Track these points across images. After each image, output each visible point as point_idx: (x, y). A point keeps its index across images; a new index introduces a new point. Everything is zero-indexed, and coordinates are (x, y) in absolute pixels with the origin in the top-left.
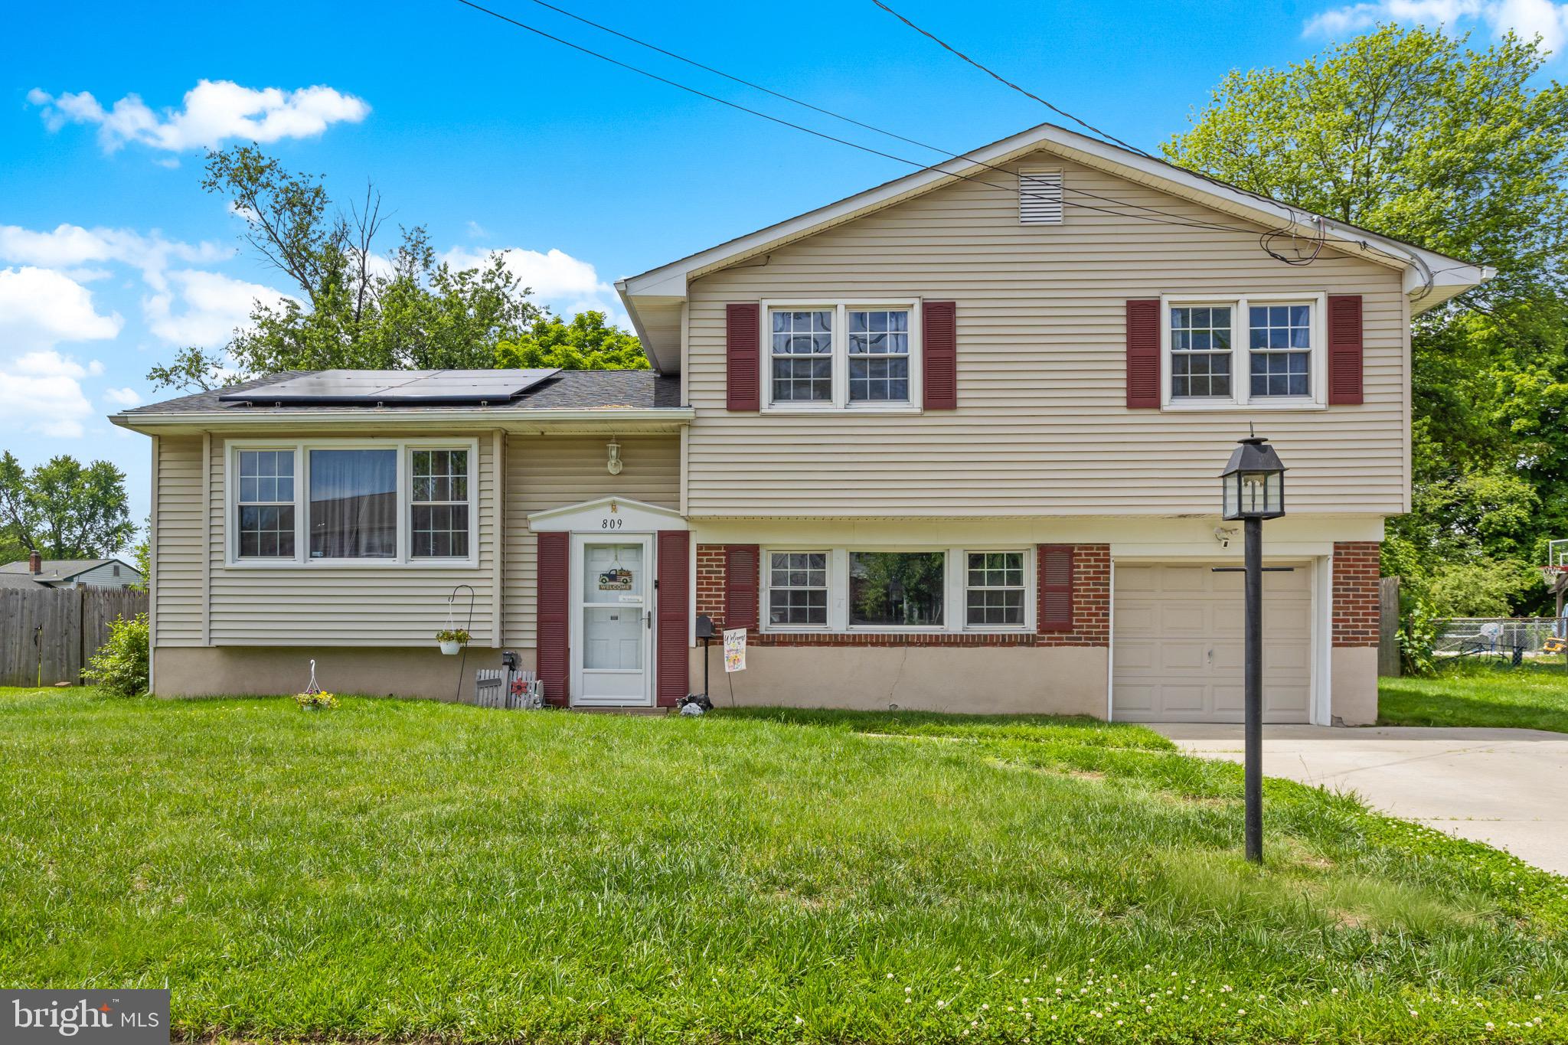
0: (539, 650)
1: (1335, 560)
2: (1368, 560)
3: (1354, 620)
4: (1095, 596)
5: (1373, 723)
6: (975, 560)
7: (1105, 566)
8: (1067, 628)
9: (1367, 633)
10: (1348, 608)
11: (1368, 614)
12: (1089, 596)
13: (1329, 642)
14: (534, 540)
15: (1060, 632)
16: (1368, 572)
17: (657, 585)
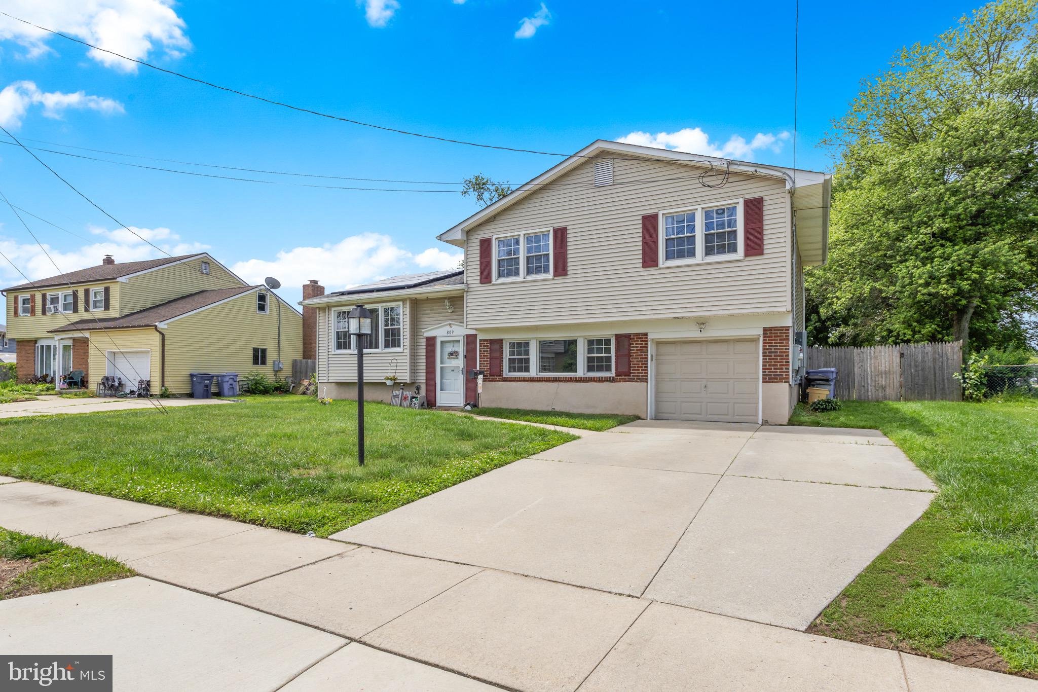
0: (427, 383)
1: (764, 337)
2: (783, 336)
3: (774, 369)
4: (641, 358)
5: (786, 424)
6: (591, 342)
7: (645, 344)
8: (629, 374)
9: (782, 375)
10: (771, 362)
11: (783, 365)
12: (638, 358)
13: (761, 380)
14: (425, 340)
15: (625, 375)
16: (783, 343)
17: (466, 357)
